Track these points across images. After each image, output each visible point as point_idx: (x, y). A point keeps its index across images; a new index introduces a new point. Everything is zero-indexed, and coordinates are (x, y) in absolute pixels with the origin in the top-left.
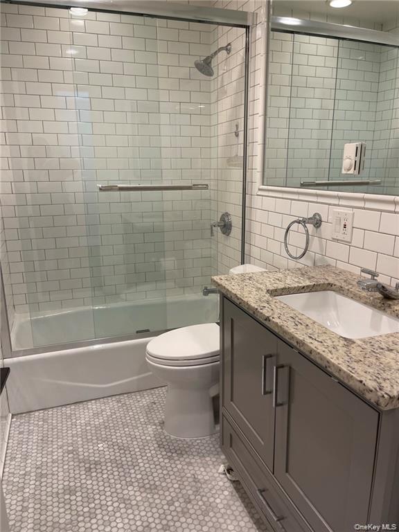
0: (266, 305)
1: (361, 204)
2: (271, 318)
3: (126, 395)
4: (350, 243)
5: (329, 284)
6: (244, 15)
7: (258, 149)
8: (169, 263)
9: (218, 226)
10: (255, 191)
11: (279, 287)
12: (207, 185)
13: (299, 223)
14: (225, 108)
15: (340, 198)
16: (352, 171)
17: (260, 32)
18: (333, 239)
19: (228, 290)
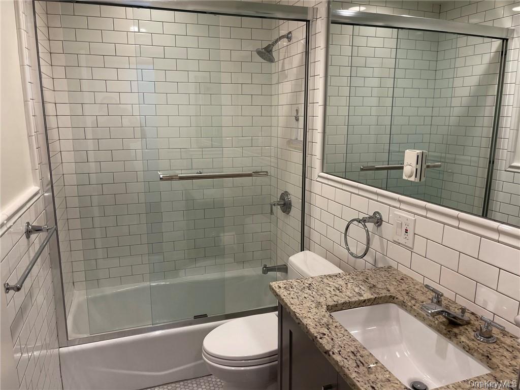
0: (325, 331)
1: (423, 213)
2: (331, 353)
3: (182, 383)
4: (413, 249)
5: (391, 296)
6: (304, 10)
7: (318, 137)
8: (228, 238)
9: (278, 204)
10: (315, 177)
11: (340, 302)
12: (267, 172)
13: (359, 222)
14: (286, 91)
15: (400, 201)
16: (413, 179)
17: (320, 26)
18: (394, 241)
19: (286, 304)
